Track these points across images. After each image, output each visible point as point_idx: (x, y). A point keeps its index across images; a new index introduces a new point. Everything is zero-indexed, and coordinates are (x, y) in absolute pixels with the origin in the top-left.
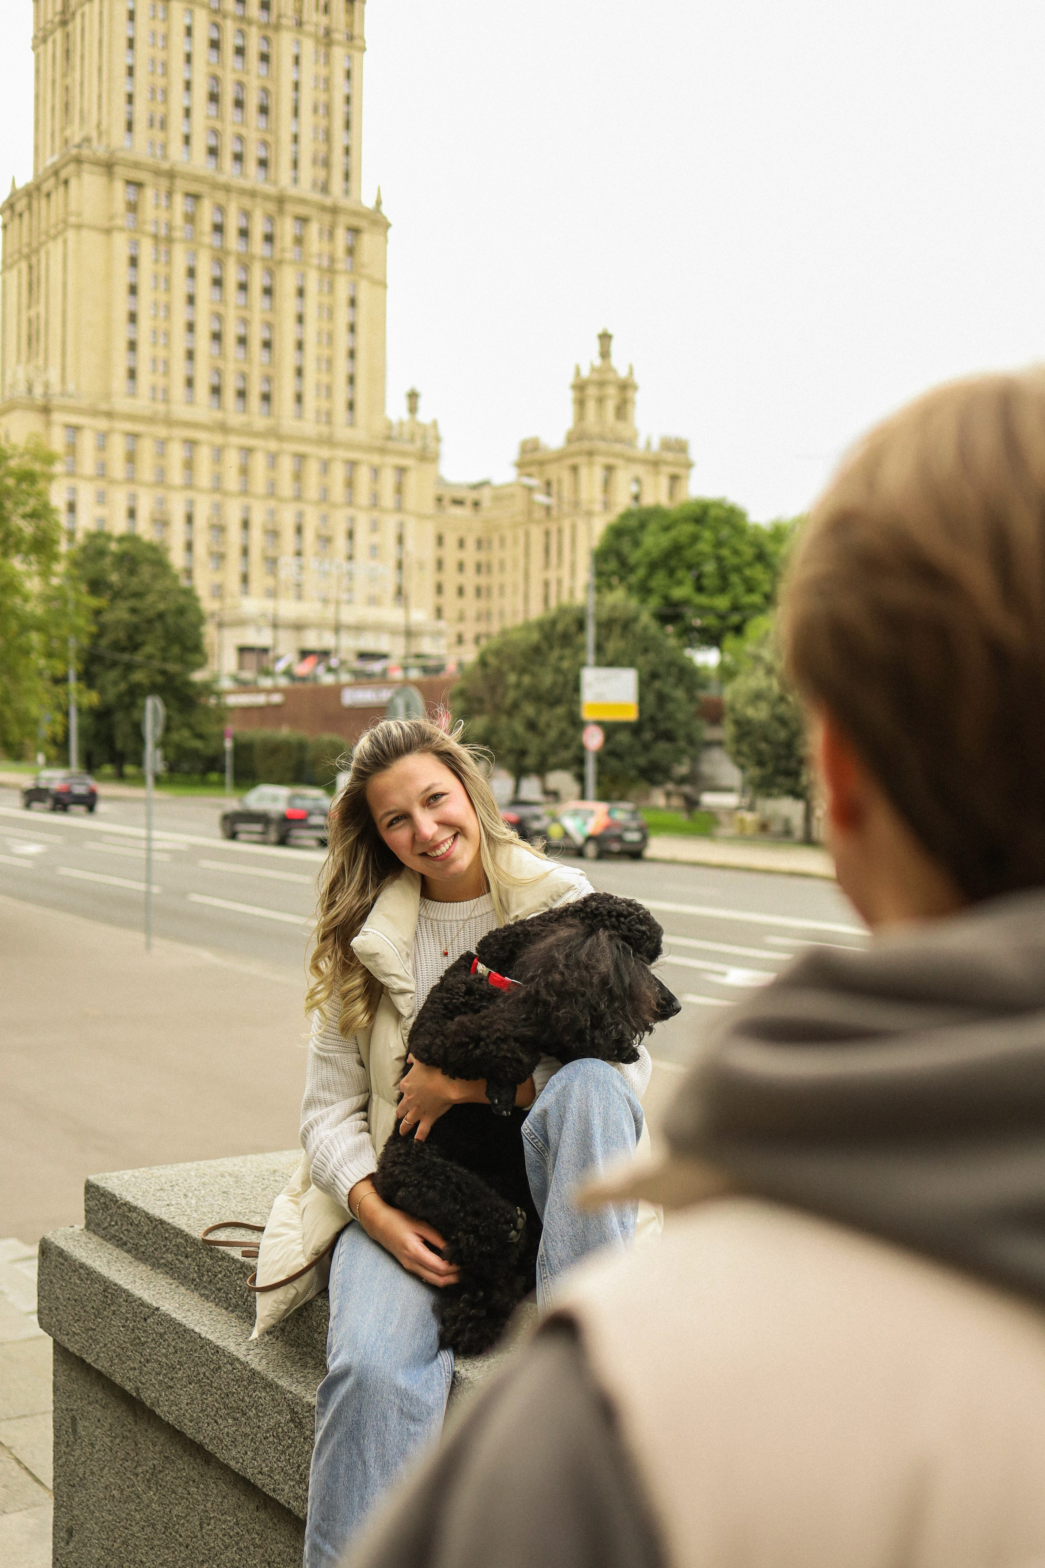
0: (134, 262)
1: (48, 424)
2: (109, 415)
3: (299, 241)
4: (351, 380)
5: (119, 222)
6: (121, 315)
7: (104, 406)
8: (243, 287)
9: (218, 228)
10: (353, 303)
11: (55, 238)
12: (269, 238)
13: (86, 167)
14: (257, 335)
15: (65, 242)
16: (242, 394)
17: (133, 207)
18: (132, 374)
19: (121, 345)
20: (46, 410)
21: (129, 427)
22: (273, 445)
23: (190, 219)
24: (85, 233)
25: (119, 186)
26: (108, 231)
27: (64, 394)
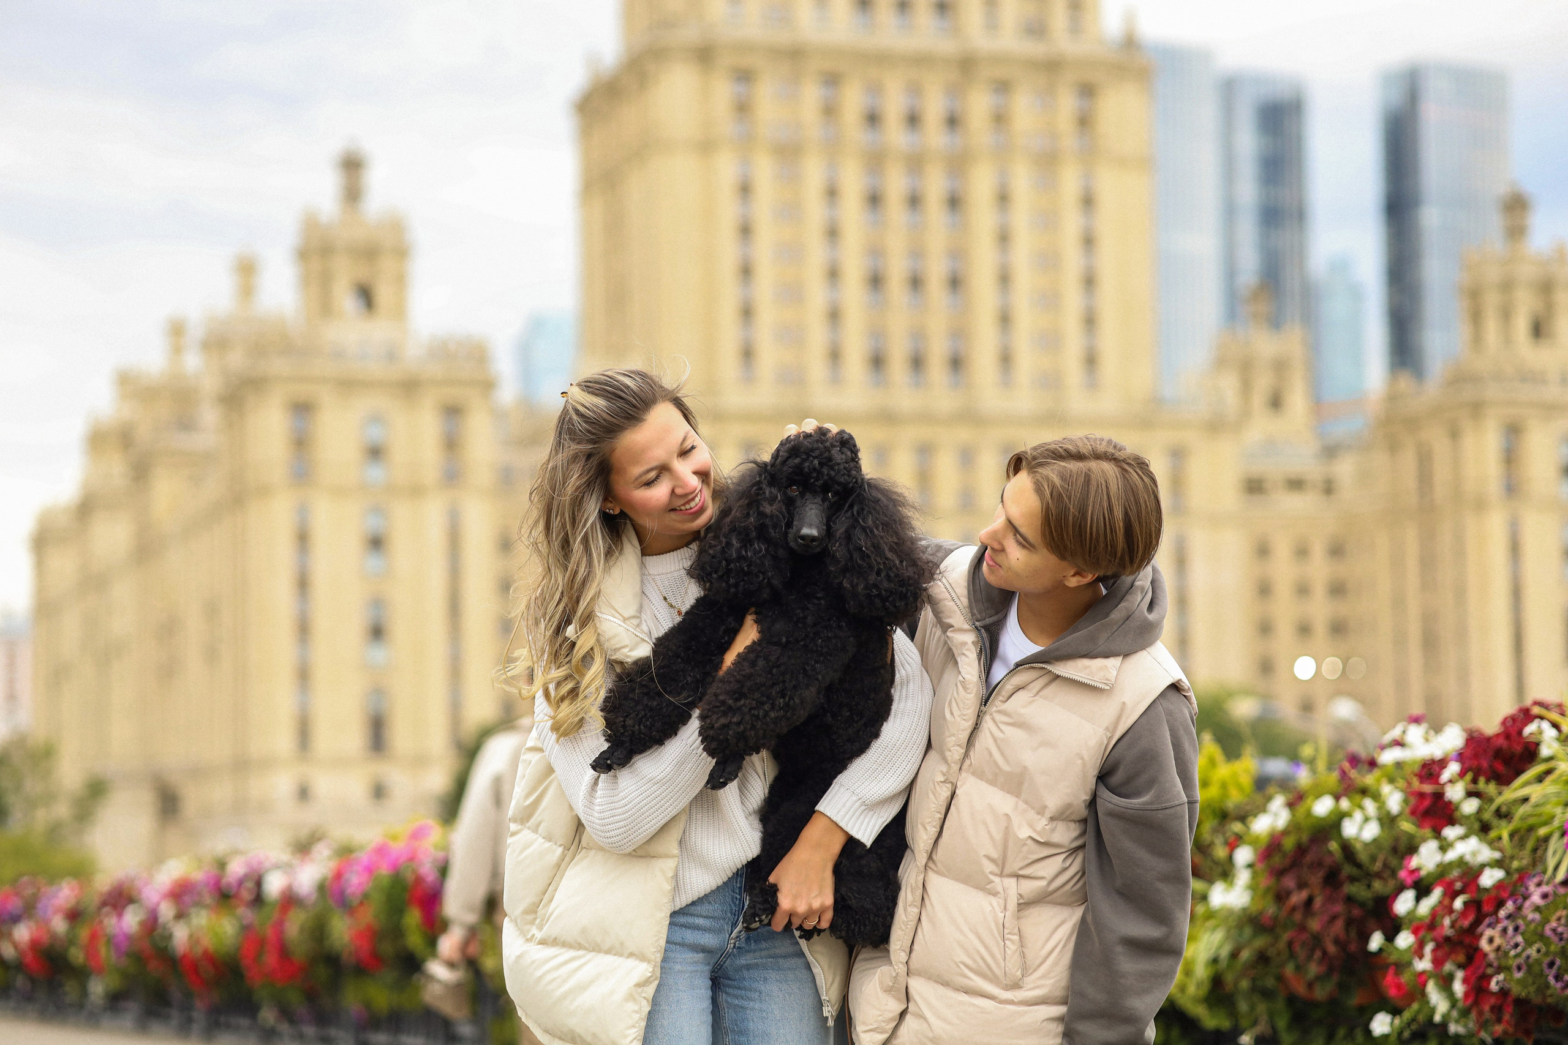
0: (745, 189)
3: (1000, 119)
4: (1090, 321)
5: (722, 132)
6: (729, 269)
8: (914, 201)
9: (873, 119)
10: (1088, 201)
12: (953, 122)
14: (936, 271)
16: (917, 363)
17: (743, 108)
18: (748, 354)
19: (729, 314)
22: (963, 434)
23: (830, 111)
25: (720, 80)
26: (707, 148)
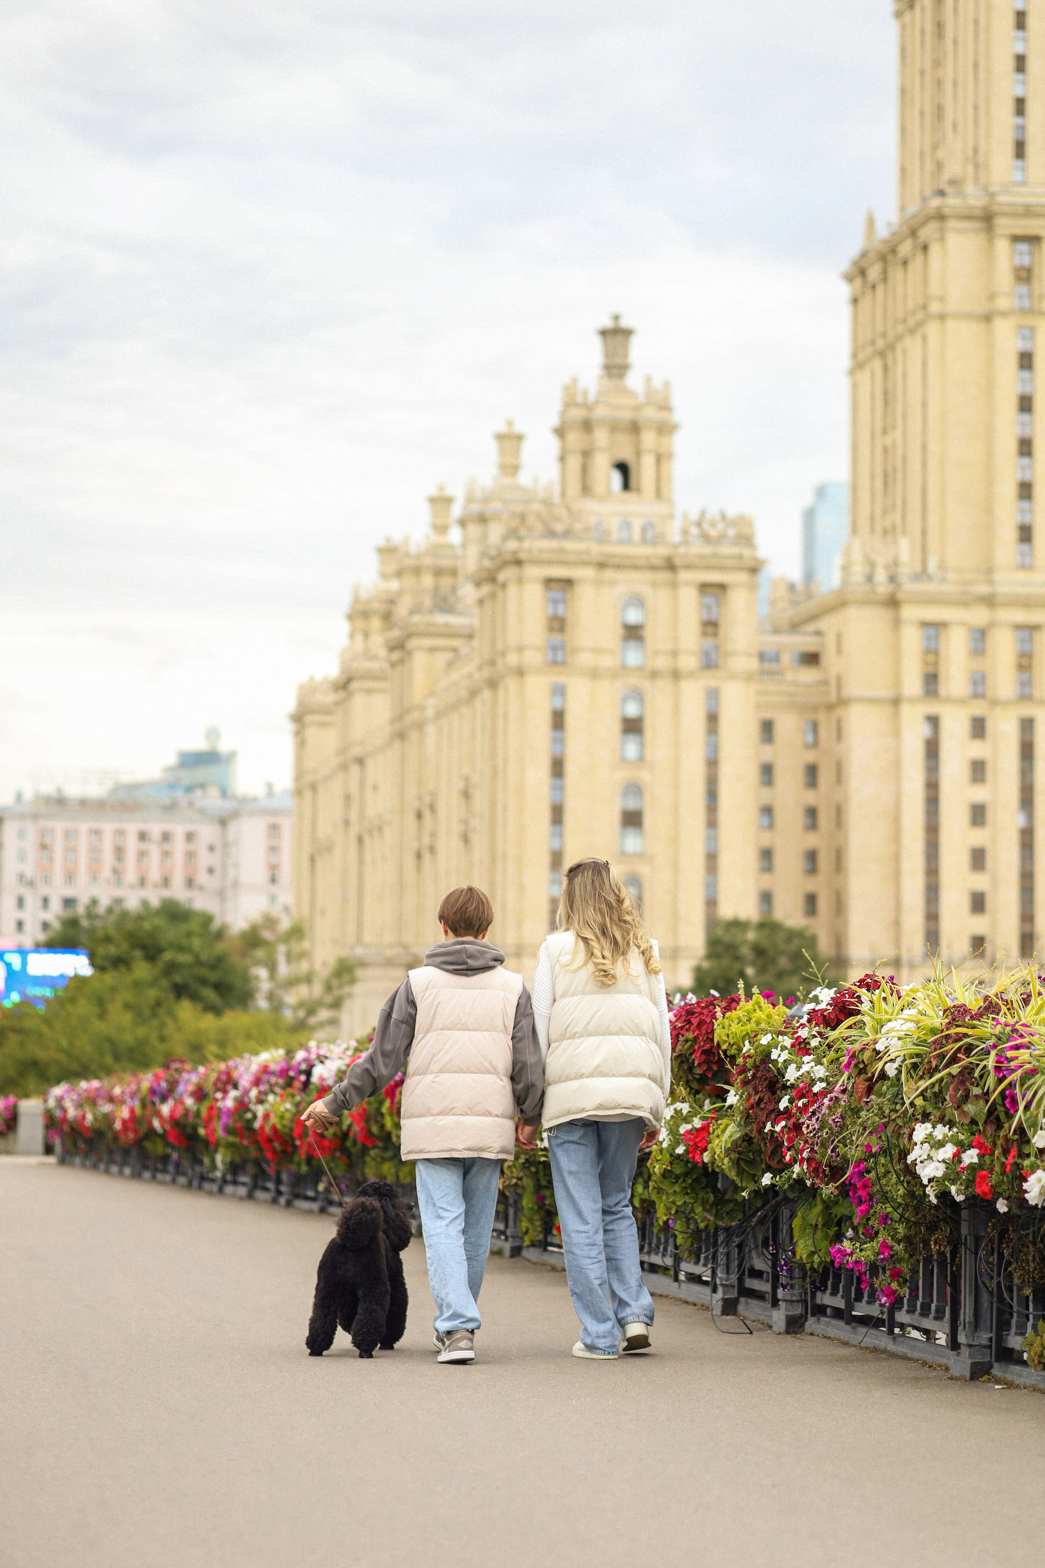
0: (1026, 361)
1: (897, 624)
2: (989, 601)
5: (1003, 303)
6: (1008, 445)
7: (982, 589)
11: (912, 331)
13: (952, 224)
15: (924, 338)
17: (1025, 276)
18: (1026, 534)
19: (1007, 490)
20: (893, 603)
21: (1020, 616)
24: (952, 326)
25: (1002, 246)
26: (987, 318)
27: (923, 574)
